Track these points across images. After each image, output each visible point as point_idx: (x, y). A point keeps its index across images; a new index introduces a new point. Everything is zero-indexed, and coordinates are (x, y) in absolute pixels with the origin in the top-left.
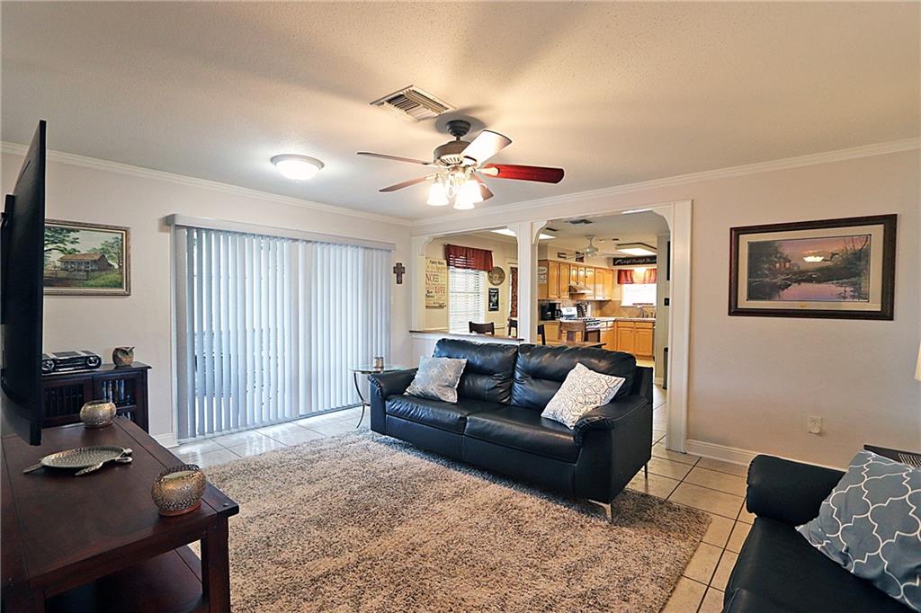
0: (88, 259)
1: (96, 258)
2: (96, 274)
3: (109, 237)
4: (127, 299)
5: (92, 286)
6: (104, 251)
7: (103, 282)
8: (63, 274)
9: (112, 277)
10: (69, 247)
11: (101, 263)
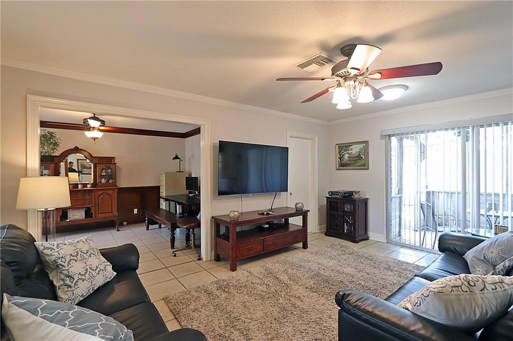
0: (355, 156)
1: (358, 155)
2: (357, 161)
3: (361, 146)
4: (368, 171)
5: (356, 166)
6: (360, 152)
7: (359, 164)
8: (348, 162)
9: (363, 162)
10: (350, 152)
11: (359, 157)
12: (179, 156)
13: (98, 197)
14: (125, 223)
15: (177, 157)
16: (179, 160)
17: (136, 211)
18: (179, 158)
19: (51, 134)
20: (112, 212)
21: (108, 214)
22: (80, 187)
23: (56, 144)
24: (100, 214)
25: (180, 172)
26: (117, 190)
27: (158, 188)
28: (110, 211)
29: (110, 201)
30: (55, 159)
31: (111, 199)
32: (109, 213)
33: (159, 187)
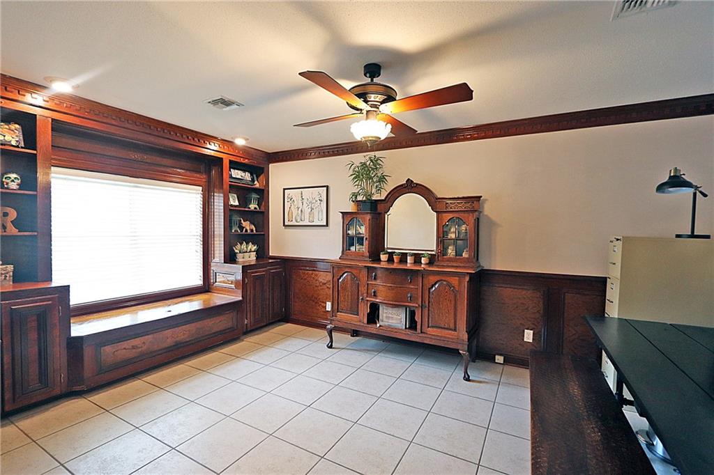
12: (686, 178)
13: (430, 289)
14: (499, 359)
15: (676, 181)
16: (692, 190)
17: (529, 336)
18: (687, 184)
19: (375, 161)
20: (455, 330)
21: (447, 331)
22: (410, 259)
23: (382, 179)
24: (432, 327)
25: (693, 236)
26: (467, 279)
27: (599, 285)
28: (452, 326)
29: (453, 302)
30: (379, 206)
31: (455, 296)
32: (447, 329)
33: (602, 282)
